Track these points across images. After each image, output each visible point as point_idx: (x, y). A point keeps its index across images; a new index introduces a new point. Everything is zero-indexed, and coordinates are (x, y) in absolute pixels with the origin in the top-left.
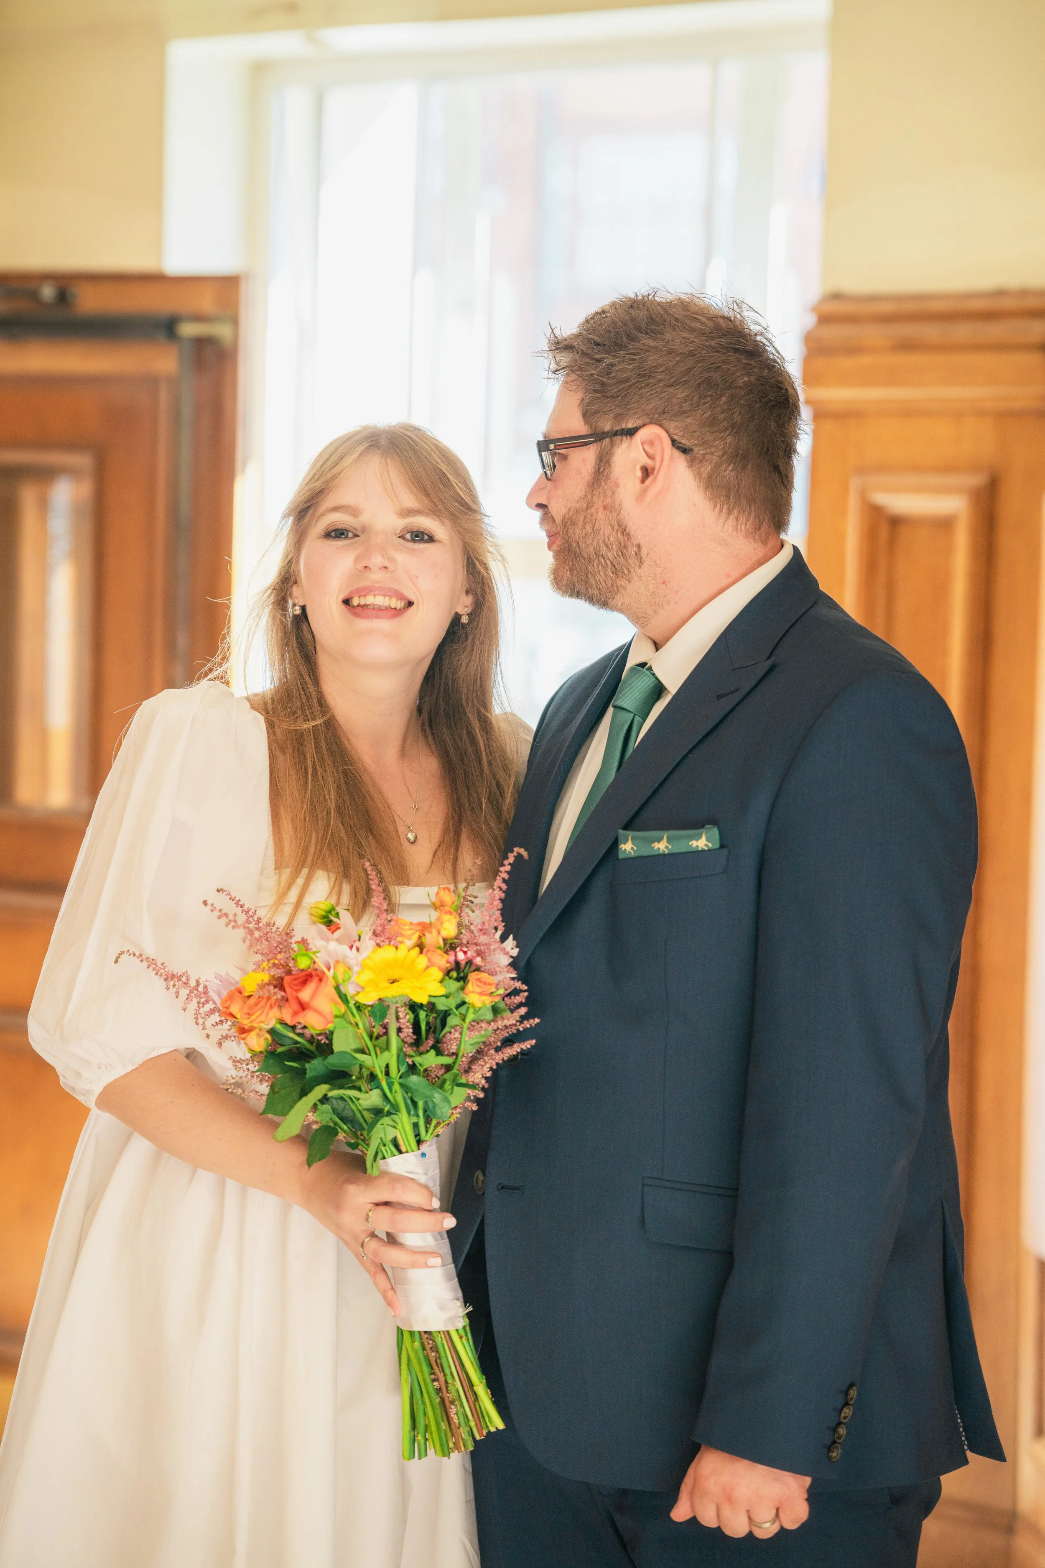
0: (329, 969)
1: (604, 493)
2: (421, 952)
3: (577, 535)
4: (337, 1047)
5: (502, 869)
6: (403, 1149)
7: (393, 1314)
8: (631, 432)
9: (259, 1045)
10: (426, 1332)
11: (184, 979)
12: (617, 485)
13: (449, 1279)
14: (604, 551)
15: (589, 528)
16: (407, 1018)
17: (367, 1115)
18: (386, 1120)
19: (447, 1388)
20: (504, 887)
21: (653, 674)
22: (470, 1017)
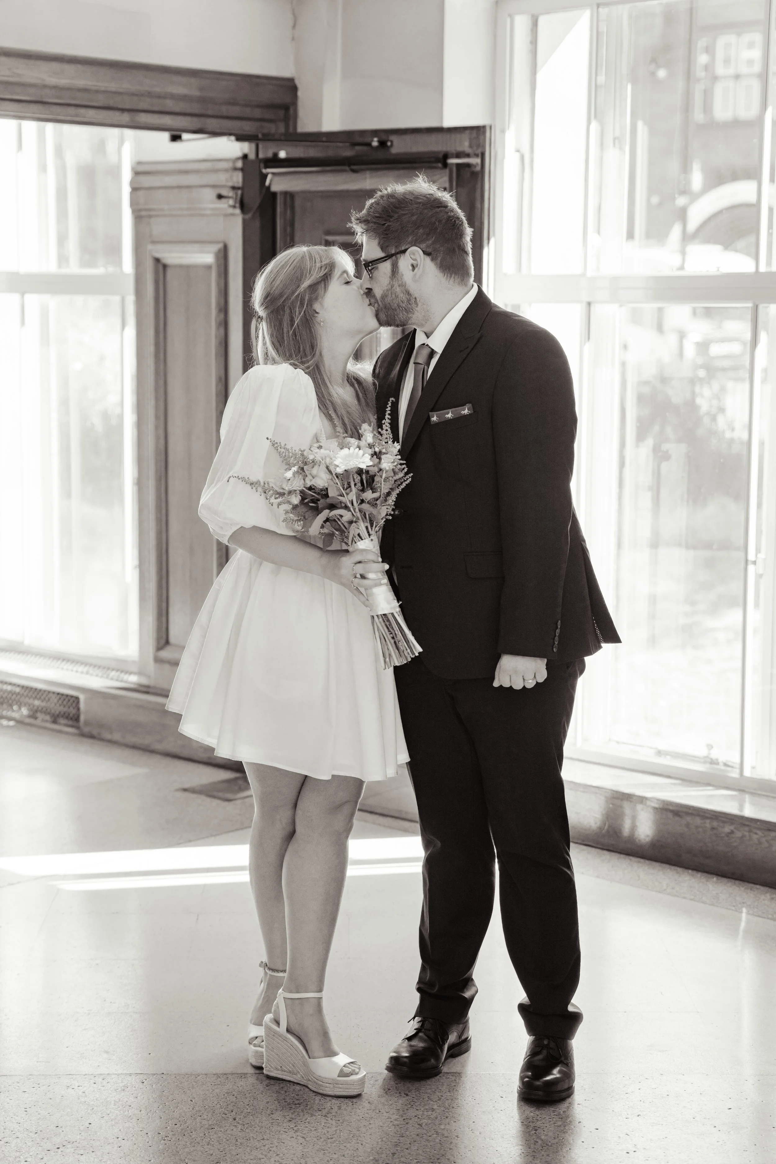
0: (323, 460)
1: (398, 279)
2: (360, 449)
3: (389, 300)
4: (330, 495)
5: (387, 409)
6: (363, 538)
7: (369, 609)
8: (404, 251)
9: (296, 501)
10: (384, 615)
11: (258, 483)
12: (403, 275)
13: (390, 591)
14: (401, 304)
15: (394, 296)
16: (358, 478)
17: (346, 525)
18: (354, 524)
19: (396, 636)
20: (389, 417)
21: (430, 347)
22: (384, 476)
